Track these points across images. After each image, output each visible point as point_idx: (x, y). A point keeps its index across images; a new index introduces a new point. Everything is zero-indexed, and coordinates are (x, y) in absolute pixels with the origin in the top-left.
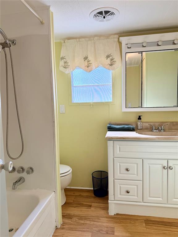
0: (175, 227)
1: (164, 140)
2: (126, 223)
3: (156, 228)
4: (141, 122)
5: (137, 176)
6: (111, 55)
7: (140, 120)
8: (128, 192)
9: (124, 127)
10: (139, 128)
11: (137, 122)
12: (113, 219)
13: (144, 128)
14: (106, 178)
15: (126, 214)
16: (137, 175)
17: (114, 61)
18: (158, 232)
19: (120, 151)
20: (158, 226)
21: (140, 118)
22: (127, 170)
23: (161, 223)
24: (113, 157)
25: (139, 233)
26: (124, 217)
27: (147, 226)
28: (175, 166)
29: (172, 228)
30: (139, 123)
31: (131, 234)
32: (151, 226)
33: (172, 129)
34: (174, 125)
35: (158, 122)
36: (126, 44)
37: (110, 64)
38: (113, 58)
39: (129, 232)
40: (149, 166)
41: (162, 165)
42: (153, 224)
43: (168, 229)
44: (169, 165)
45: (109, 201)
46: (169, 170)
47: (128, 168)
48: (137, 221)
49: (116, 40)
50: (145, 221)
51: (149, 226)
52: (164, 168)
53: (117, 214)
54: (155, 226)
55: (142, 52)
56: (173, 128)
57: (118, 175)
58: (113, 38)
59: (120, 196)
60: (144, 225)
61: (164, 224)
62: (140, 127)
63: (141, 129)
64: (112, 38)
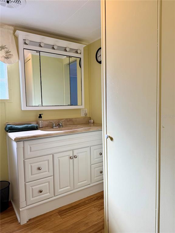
0: (82, 207)
1: (70, 133)
2: (43, 224)
3: (70, 214)
4: (42, 120)
5: (49, 173)
6: (6, 47)
7: (41, 119)
8: (41, 192)
9: (27, 127)
10: (40, 127)
11: (38, 121)
12: (28, 226)
13: (45, 126)
14: (7, 187)
15: (39, 215)
16: (49, 171)
17: (10, 55)
18: (72, 217)
19: (31, 151)
20: (70, 212)
21: (40, 116)
22: (39, 169)
23: (72, 209)
24: (23, 159)
25: (58, 226)
26: (38, 219)
27: (62, 217)
28: (78, 154)
29: (81, 208)
30: (40, 122)
31: (52, 231)
32: (65, 214)
33: (67, 125)
34: (68, 121)
35: (56, 120)
36: (24, 40)
37: (5, 57)
38: (9, 51)
39: (49, 230)
40: (59, 160)
41: (69, 155)
42: (66, 212)
43: (79, 210)
44: (74, 155)
45: (20, 210)
46: (75, 159)
47: (39, 166)
48: (52, 217)
49: (12, 32)
50: (58, 213)
51: (63, 215)
52: (71, 158)
53: (30, 220)
54: (68, 213)
55: (40, 51)
56: (68, 123)
57: (29, 177)
58: (8, 29)
59: (32, 199)
60: (59, 216)
61: (73, 208)
62: (42, 125)
63: (42, 127)
64: (6, 29)
